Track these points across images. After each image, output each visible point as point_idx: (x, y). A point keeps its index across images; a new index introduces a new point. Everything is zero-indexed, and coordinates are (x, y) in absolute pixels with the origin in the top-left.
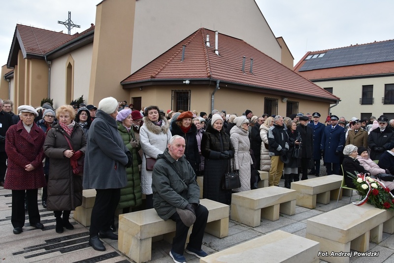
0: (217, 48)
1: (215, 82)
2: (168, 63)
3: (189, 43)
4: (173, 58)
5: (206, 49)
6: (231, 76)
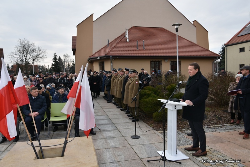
1: (110, 57)
2: (102, 49)
3: (120, 36)
4: (106, 46)
5: (120, 40)
6: (123, 53)
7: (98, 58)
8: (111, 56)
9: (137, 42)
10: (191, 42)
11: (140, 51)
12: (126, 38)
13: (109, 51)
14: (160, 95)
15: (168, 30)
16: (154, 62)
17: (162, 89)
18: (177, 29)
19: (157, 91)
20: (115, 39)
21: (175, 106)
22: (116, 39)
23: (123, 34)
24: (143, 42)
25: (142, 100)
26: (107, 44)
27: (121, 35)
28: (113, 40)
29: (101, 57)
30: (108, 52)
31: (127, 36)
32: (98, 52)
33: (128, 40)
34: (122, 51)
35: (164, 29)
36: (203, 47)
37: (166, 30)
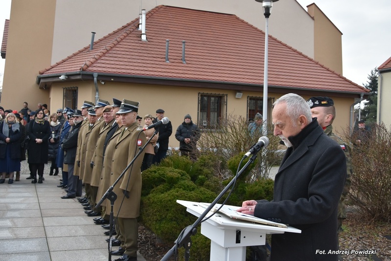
0: (143, 32)
1: (92, 76)
2: (75, 55)
3: (124, 27)
4: (86, 49)
5: (125, 34)
6: (128, 67)
7: (62, 77)
8: (95, 75)
9: (166, 45)
10: (300, 54)
11: (172, 67)
12: (141, 32)
13: (92, 60)
14: (207, 182)
15: (246, 20)
16: (209, 96)
17: (215, 166)
18: (267, 9)
19: (200, 172)
20: (111, 32)
21: (238, 233)
22: (115, 33)
23: (133, 22)
24: (183, 46)
25: (150, 195)
26: (90, 43)
27: (129, 25)
28: (106, 34)
29: (68, 76)
30: (88, 63)
31: (142, 28)
32: (64, 61)
33: (144, 37)
34: (127, 64)
35: (238, 19)
36: (330, 69)
37: (243, 21)
